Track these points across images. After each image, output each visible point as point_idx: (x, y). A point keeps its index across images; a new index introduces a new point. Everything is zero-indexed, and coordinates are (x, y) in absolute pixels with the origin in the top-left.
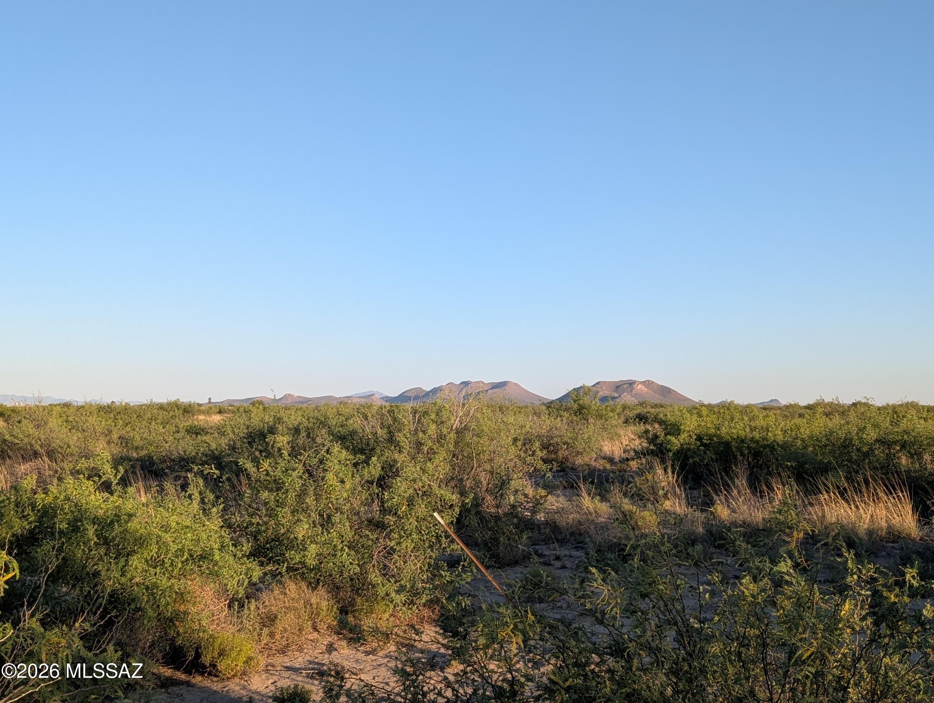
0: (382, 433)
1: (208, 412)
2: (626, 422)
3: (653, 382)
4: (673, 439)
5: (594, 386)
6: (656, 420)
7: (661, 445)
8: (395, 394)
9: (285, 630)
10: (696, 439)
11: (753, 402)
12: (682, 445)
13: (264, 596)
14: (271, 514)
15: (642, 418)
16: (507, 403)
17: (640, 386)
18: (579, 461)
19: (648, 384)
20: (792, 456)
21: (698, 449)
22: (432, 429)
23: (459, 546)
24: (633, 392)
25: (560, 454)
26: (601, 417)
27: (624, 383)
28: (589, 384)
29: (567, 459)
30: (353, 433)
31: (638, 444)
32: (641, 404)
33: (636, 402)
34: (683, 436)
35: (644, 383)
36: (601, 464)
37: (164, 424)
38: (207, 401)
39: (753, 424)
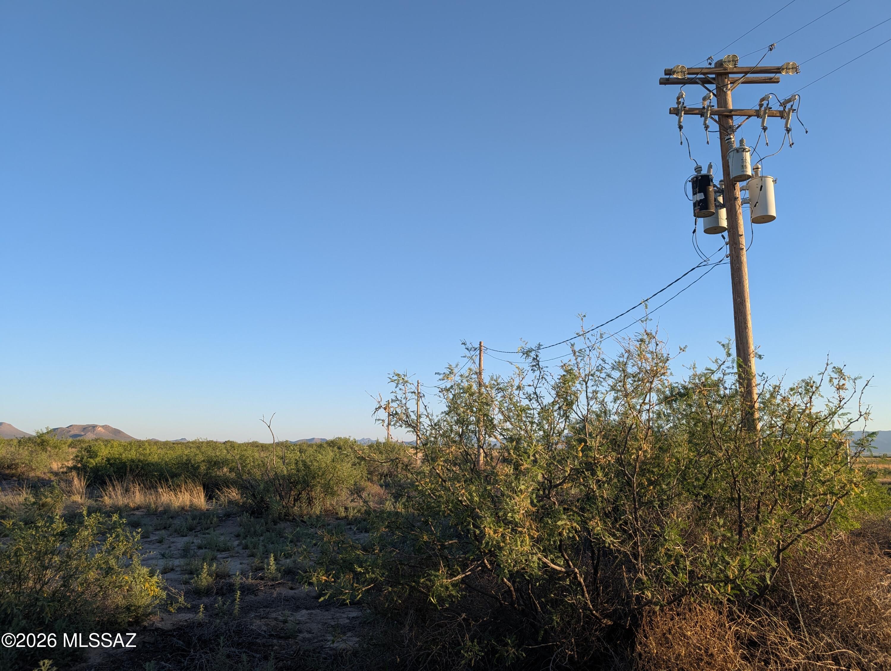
3: (109, 426)
4: (92, 460)
5: (67, 427)
7: (85, 464)
10: (106, 461)
11: (169, 440)
12: (96, 464)
17: (100, 429)
19: (105, 427)
21: (106, 467)
24: (95, 432)
27: (89, 426)
28: (65, 426)
31: (71, 463)
33: (96, 438)
34: (98, 459)
35: (103, 427)
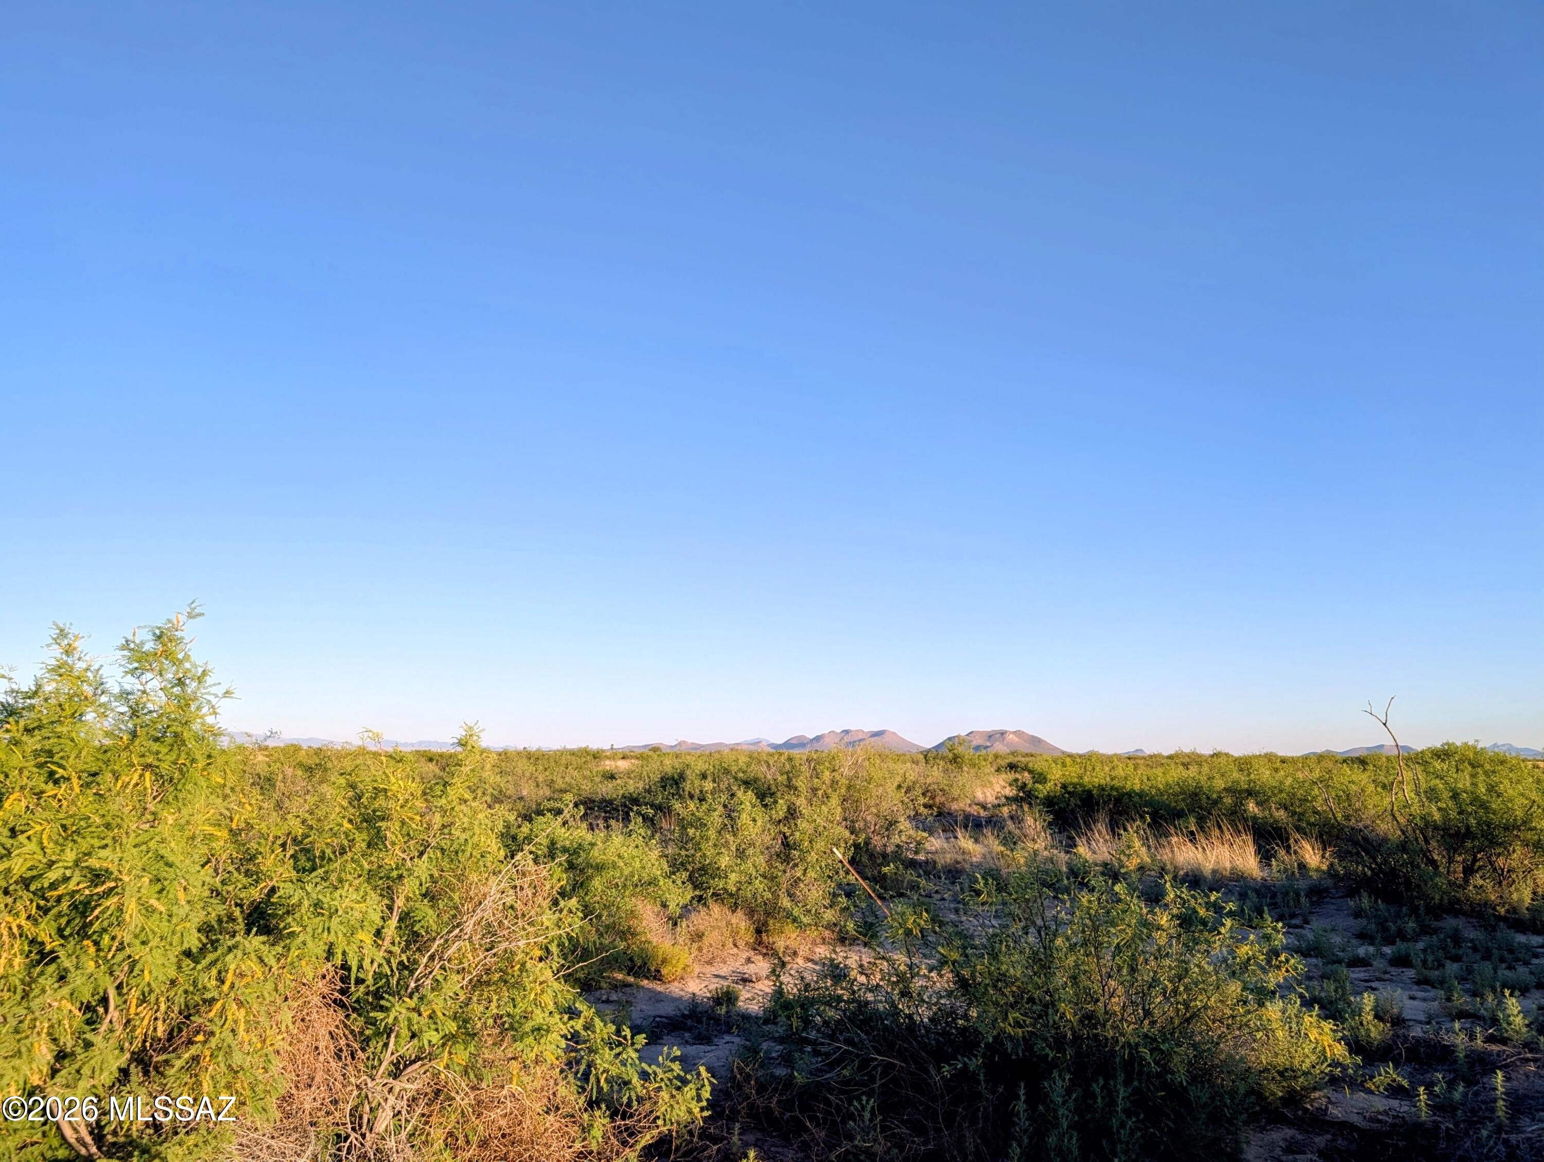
0: (782, 779)
1: (613, 757)
2: (998, 770)
3: (1023, 732)
4: (1040, 787)
5: (967, 735)
6: (1026, 769)
7: (1030, 792)
8: (780, 741)
9: (711, 945)
10: (1061, 788)
12: (1048, 792)
13: (693, 916)
14: (698, 848)
15: (1012, 767)
16: (887, 752)
17: (1011, 736)
18: (954, 806)
19: (1017, 733)
20: (1149, 804)
21: (1064, 796)
22: (827, 776)
23: (853, 877)
24: (1005, 741)
25: (937, 800)
26: (974, 766)
27: (996, 732)
28: (963, 733)
29: (943, 804)
30: (756, 780)
31: (1010, 792)
32: (1013, 753)
33: (1008, 751)
34: (1049, 785)
35: (1015, 733)
36: (975, 810)
37: (579, 768)
38: (610, 747)
39: (1113, 774)
